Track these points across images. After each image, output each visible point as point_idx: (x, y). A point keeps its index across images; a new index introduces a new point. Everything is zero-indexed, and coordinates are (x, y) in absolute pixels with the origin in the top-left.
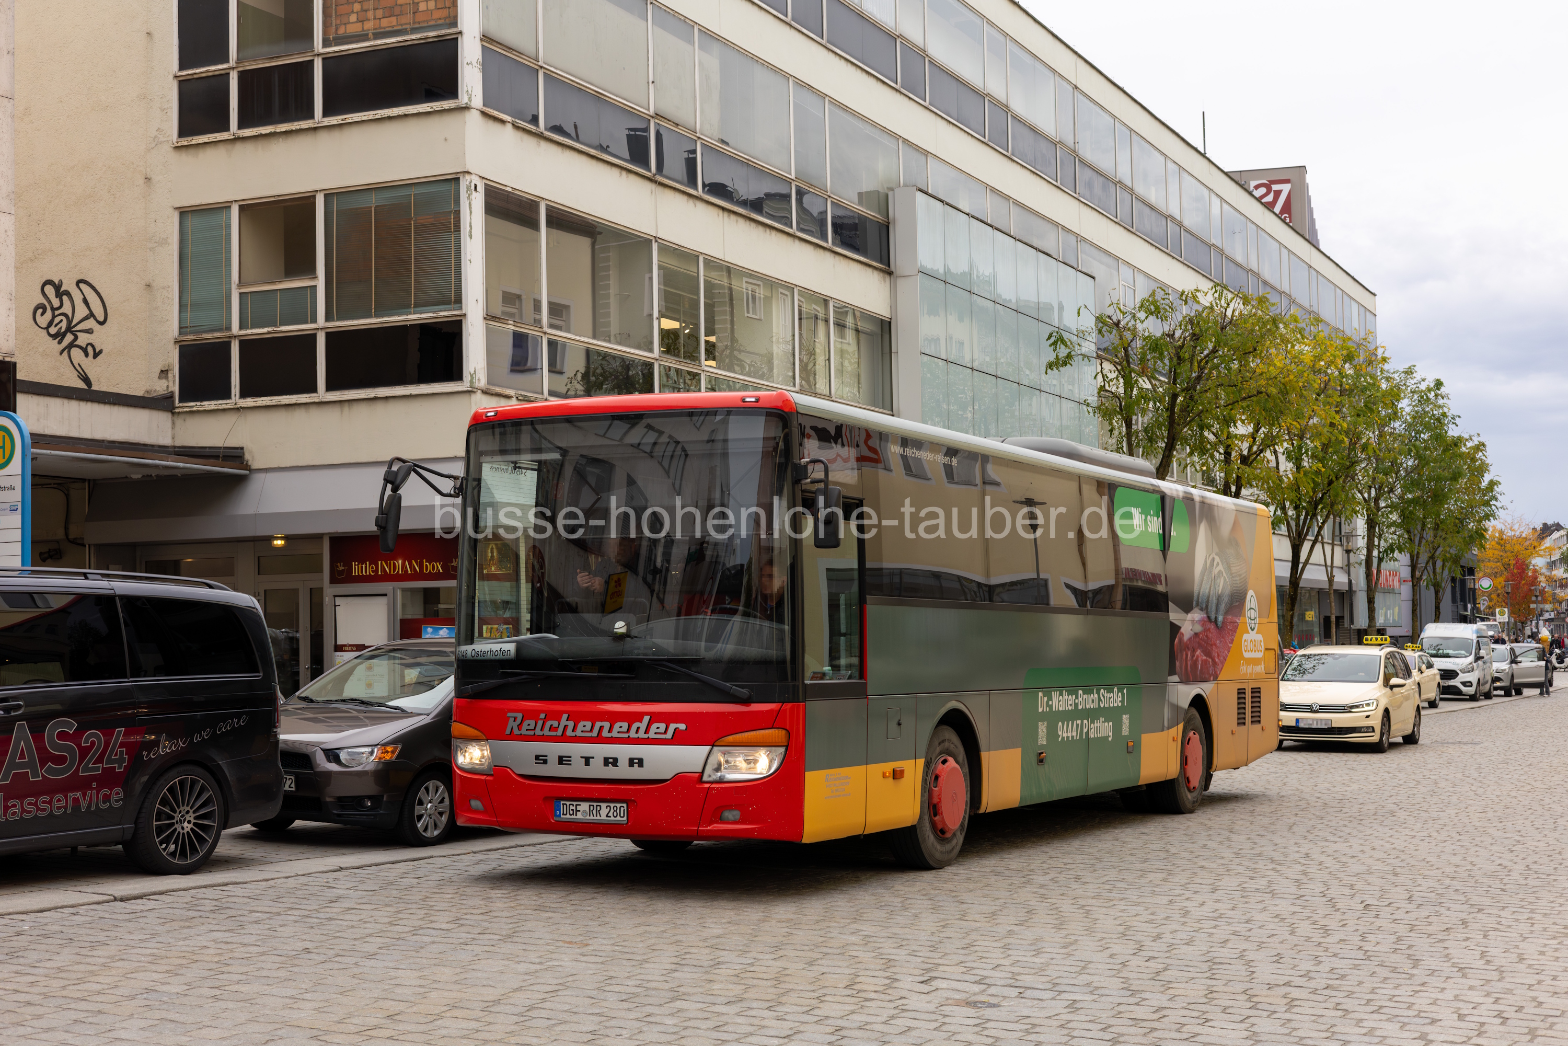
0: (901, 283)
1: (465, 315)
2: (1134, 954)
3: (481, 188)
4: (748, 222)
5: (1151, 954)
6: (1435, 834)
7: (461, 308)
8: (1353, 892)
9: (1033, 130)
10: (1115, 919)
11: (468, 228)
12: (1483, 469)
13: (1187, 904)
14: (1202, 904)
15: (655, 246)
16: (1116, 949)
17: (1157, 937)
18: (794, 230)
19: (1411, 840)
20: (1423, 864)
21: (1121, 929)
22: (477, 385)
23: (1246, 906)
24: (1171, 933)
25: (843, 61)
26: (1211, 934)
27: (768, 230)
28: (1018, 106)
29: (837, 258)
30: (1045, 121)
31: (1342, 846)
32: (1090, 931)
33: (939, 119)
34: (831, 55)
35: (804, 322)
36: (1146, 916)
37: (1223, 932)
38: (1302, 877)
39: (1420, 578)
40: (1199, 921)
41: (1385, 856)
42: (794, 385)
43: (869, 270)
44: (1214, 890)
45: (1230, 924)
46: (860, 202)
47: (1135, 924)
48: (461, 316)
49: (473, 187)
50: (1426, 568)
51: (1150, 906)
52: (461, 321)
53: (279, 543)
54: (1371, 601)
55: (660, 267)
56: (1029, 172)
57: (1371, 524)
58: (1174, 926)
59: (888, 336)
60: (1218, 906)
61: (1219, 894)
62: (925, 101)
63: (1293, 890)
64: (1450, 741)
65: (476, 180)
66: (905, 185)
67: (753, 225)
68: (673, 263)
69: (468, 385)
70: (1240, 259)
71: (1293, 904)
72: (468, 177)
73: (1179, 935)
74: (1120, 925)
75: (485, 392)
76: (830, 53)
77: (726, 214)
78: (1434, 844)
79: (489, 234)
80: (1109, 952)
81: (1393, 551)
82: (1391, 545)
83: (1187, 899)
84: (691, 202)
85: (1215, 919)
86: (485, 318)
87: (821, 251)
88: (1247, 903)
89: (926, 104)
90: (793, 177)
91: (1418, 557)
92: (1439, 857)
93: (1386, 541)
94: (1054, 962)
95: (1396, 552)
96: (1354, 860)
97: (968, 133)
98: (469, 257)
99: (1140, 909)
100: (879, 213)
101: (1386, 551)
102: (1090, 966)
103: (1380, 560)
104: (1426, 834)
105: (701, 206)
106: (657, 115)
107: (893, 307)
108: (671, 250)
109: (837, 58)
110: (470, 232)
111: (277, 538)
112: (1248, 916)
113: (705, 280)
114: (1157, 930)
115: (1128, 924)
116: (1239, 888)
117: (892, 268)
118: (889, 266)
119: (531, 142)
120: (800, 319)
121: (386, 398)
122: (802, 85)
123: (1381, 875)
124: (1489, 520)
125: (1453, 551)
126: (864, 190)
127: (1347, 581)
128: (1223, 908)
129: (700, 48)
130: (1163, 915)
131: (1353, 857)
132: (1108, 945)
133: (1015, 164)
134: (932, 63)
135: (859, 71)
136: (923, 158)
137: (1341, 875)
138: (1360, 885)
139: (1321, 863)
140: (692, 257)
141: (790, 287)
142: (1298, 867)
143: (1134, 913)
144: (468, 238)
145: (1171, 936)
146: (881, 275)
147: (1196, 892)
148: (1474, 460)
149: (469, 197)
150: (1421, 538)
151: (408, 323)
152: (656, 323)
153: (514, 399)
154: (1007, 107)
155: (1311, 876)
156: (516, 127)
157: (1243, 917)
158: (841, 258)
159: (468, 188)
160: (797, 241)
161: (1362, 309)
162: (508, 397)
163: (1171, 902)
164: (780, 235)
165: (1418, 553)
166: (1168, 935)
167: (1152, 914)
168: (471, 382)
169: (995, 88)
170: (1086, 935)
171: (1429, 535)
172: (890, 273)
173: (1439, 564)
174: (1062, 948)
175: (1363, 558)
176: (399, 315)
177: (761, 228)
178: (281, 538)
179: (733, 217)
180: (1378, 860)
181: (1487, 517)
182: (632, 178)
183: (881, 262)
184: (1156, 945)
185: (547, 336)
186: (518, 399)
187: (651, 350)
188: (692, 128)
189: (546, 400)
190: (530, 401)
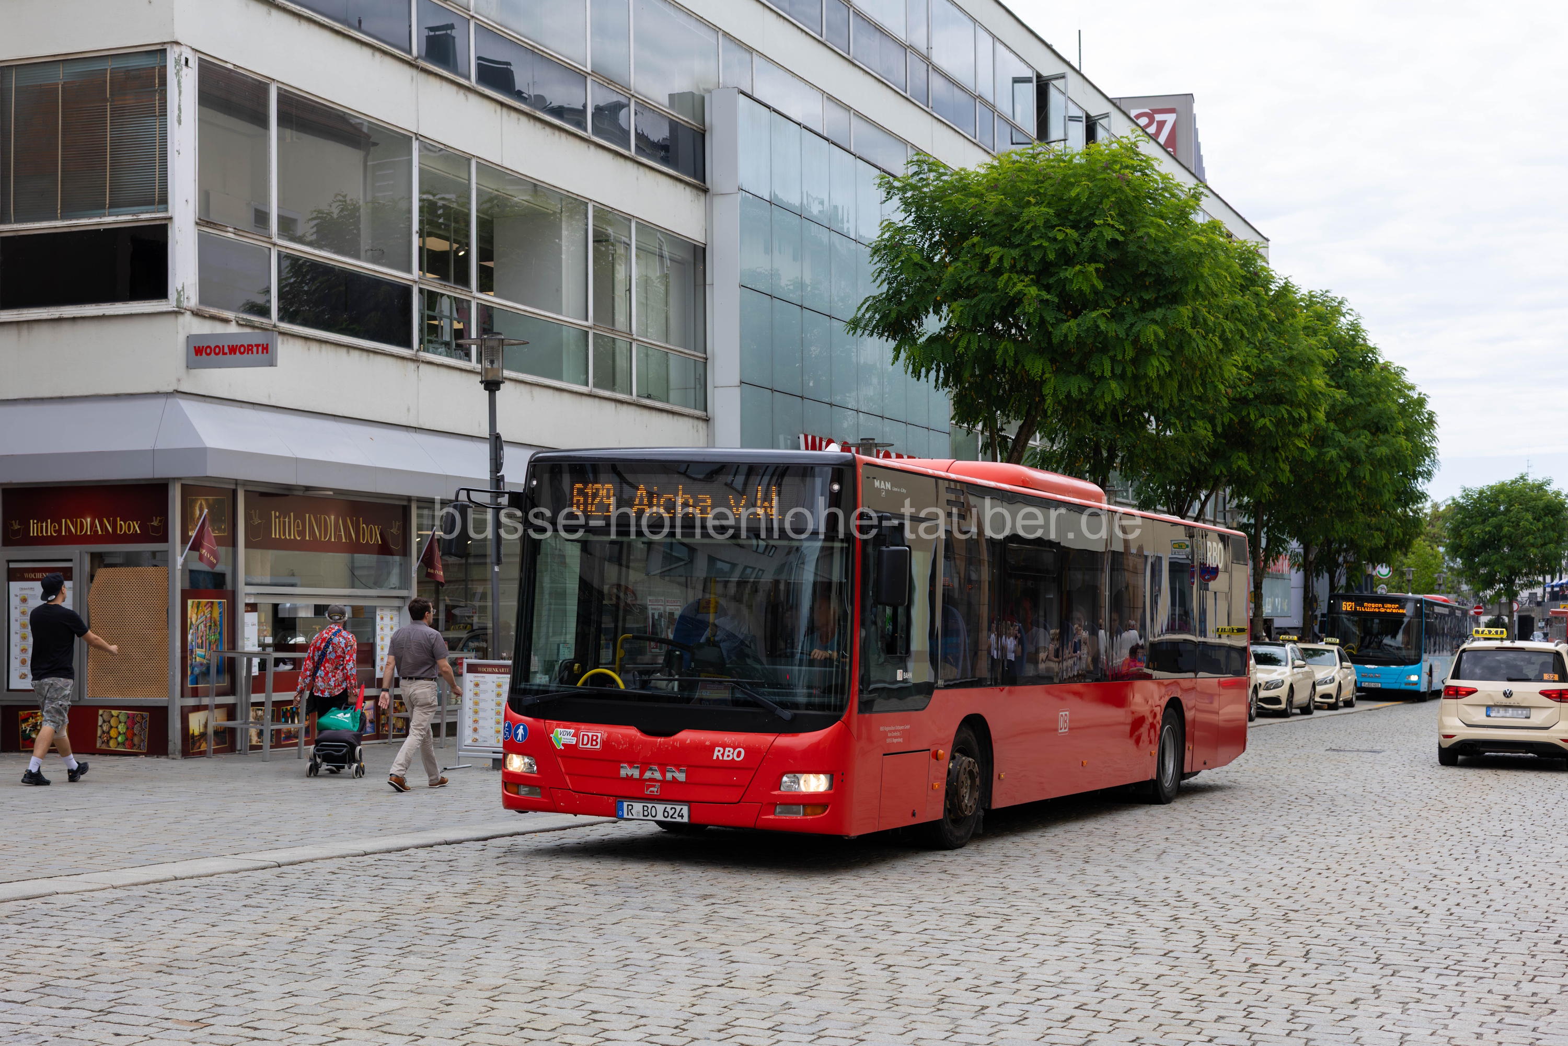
0: (717, 202)
1: (171, 218)
3: (194, 63)
4: (535, 123)
7: (166, 210)
9: (879, 29)
11: (178, 115)
15: (415, 145)
18: (589, 134)
22: (185, 304)
27: (559, 134)
29: (642, 169)
30: (895, 20)
33: (767, 11)
35: (598, 244)
42: (587, 319)
43: (681, 187)
46: (671, 105)
48: (165, 219)
49: (184, 62)
52: (166, 225)
55: (421, 171)
56: (873, 80)
59: (704, 265)
65: (188, 53)
66: (726, 87)
67: (539, 125)
68: (439, 168)
69: (175, 304)
72: (177, 49)
75: (196, 314)
77: (507, 112)
79: (205, 123)
84: (460, 93)
86: (197, 223)
87: (621, 161)
90: (589, 71)
97: (802, 30)
98: (178, 150)
100: (693, 119)
105: (475, 101)
107: (708, 230)
108: (434, 149)
110: (179, 119)
113: (478, 189)
117: (708, 184)
118: (704, 182)
120: (595, 241)
121: (74, 319)
126: (676, 91)
133: (856, 70)
136: (748, 56)
140: (464, 159)
141: (581, 203)
144: (177, 127)
146: (695, 192)
149: (178, 74)
151: (102, 227)
152: (414, 238)
153: (234, 323)
154: (849, 1)
158: (647, 170)
159: (178, 63)
160: (592, 148)
162: (226, 321)
164: (572, 140)
168: (178, 300)
172: (705, 191)
176: (90, 217)
177: (548, 130)
179: (514, 115)
182: (389, 60)
183: (694, 177)
185: (276, 248)
186: (238, 324)
187: (409, 270)
188: (465, 6)
189: (275, 326)
190: (254, 327)
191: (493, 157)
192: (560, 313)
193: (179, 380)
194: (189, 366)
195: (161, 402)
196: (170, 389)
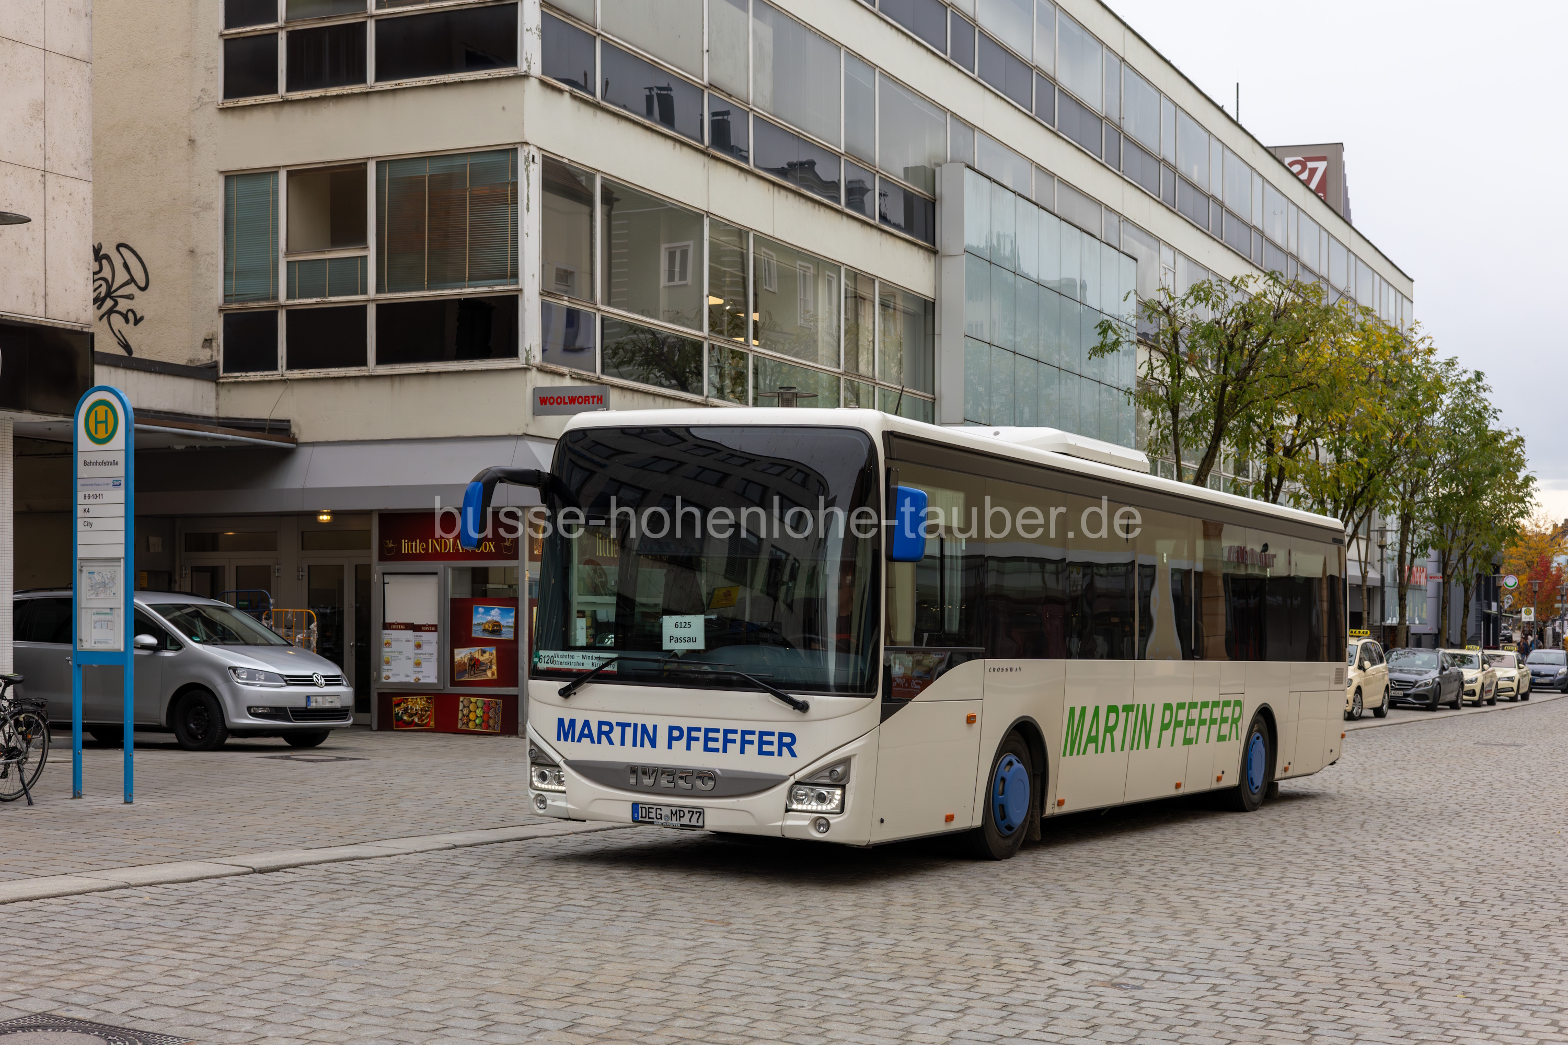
0: (946, 263)
1: (521, 290)
2: (1255, 943)
3: (538, 159)
4: (797, 198)
5: (1272, 943)
6: (1506, 835)
7: (517, 283)
8: (1445, 889)
9: (1079, 104)
10: (1224, 909)
11: (526, 201)
12: (1520, 464)
13: (1288, 897)
14: (1303, 898)
15: (706, 222)
16: (1237, 937)
17: (1271, 928)
18: (842, 206)
19: (1484, 840)
20: (1503, 863)
21: (1234, 919)
22: (532, 362)
23: (1346, 900)
24: (1283, 924)
25: (894, 32)
26: (1322, 926)
27: (817, 206)
28: (1065, 79)
29: (884, 236)
30: (1093, 96)
31: (1416, 844)
32: (1205, 920)
33: (987, 92)
34: (883, 25)
35: (849, 300)
36: (1252, 908)
37: (1332, 925)
38: (1390, 874)
39: (1450, 577)
40: (1306, 913)
41: (1464, 855)
42: (839, 366)
43: (915, 249)
44: (1310, 884)
45: (1336, 917)
46: (906, 178)
47: (1245, 914)
48: (517, 290)
49: (531, 159)
50: (1456, 566)
51: (1253, 898)
52: (517, 296)
53: (325, 518)
54: (1402, 598)
55: (711, 245)
56: (1073, 149)
57: (1406, 519)
58: (1285, 918)
59: (931, 317)
60: (1319, 899)
61: (1315, 889)
62: (974, 73)
63: (1387, 886)
64: (1493, 742)
65: (534, 151)
66: (952, 161)
67: (802, 201)
68: (723, 239)
69: (524, 362)
70: (1279, 241)
71: (1390, 899)
72: (526, 148)
73: (1292, 926)
74: (1231, 915)
75: (540, 370)
76: (882, 23)
77: (776, 189)
78: (1507, 844)
79: (546, 208)
80: (1230, 941)
81: (1426, 547)
82: (1425, 541)
83: (1287, 892)
84: (742, 177)
85: (1320, 912)
86: (541, 294)
87: (868, 229)
88: (1345, 897)
89: (975, 76)
90: (843, 151)
91: (1450, 554)
92: (1517, 857)
93: (1419, 536)
94: (1181, 948)
95: (1430, 548)
96: (1435, 859)
97: (1016, 108)
98: (526, 231)
99: (1244, 901)
100: (926, 189)
101: (1420, 546)
102: (1217, 953)
103: (1413, 556)
104: (1496, 835)
105: (752, 181)
106: (711, 86)
107: (938, 286)
108: (721, 225)
109: (889, 27)
110: (528, 205)
111: (323, 514)
112: (1351, 910)
113: (754, 257)
114: (1268, 921)
115: (1239, 914)
116: (1333, 883)
117: (938, 247)
118: (934, 245)
119: (587, 112)
120: (846, 298)
121: (439, 373)
122: (854, 55)
123: (1466, 873)
124: (1523, 517)
125: (1484, 549)
126: (910, 165)
127: (1379, 577)
128: (1325, 900)
129: (755, 15)
130: (1270, 907)
131: (1432, 855)
132: (1227, 934)
133: (1060, 141)
134: (982, 33)
135: (910, 42)
136: (971, 132)
137: (1428, 873)
138: (1448, 882)
139: (1404, 861)
140: (741, 233)
141: (835, 266)
142: (1382, 863)
143: (1241, 904)
144: (526, 211)
145: (1285, 926)
146: (927, 253)
147: (1293, 886)
148: (1511, 454)
149: (527, 169)
150: (1454, 534)
151: (462, 297)
152: (705, 300)
153: (568, 377)
154: (1054, 80)
155: (1399, 873)
156: (574, 97)
157: (1347, 910)
158: (888, 236)
159: (526, 159)
160: (845, 218)
161: (1399, 296)
162: (562, 375)
163: (1272, 895)
164: (828, 211)
165: (1450, 550)
166: (1282, 926)
167: (1258, 905)
168: (527, 359)
169: (1042, 58)
170: (1203, 924)
171: (1461, 531)
172: (935, 252)
173: (1470, 561)
174: (1185, 935)
175: (1396, 553)
176: (452, 288)
177: (810, 205)
178: (327, 514)
179: (783, 193)
180: (1458, 858)
181: (1522, 514)
182: (686, 150)
183: (926, 240)
184: (1272, 935)
185: (600, 313)
186: (572, 377)
187: (701, 329)
188: (745, 100)
189: (599, 378)
190: (583, 380)
191: (765, 228)
192: (816, 361)
193: (527, 425)
194: (536, 413)
195: (511, 444)
196: (520, 433)
